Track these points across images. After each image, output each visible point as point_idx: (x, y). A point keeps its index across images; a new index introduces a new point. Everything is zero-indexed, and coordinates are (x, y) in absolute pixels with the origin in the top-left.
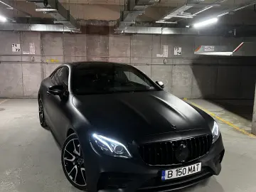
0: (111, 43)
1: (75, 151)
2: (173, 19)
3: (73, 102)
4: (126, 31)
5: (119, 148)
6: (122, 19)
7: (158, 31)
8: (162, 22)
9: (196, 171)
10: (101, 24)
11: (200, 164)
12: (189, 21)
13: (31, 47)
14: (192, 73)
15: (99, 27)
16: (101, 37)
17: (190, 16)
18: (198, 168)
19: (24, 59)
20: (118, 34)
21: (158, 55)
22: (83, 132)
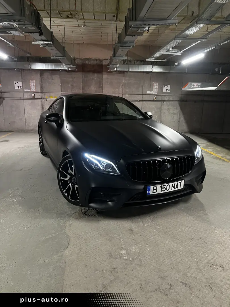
0: (104, 81)
1: (70, 171)
2: (163, 57)
3: (67, 127)
4: (118, 70)
5: (108, 166)
6: (114, 55)
7: (148, 69)
8: (152, 60)
9: (179, 188)
10: (95, 62)
11: (183, 181)
12: (178, 58)
13: (32, 84)
14: (179, 108)
15: (94, 65)
16: (96, 75)
17: (179, 53)
18: (181, 185)
19: (26, 96)
20: (111, 72)
21: (148, 92)
22: (76, 152)
